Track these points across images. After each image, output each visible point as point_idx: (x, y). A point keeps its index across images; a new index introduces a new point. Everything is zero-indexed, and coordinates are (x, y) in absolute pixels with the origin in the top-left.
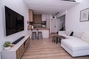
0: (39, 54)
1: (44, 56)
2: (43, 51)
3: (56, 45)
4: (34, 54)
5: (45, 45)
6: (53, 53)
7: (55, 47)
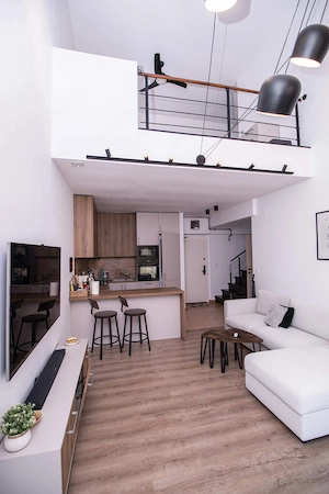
0: (149, 444)
1: (175, 452)
2: (166, 424)
3: (221, 383)
4: (126, 449)
5: (169, 386)
6: (214, 432)
7: (217, 395)
